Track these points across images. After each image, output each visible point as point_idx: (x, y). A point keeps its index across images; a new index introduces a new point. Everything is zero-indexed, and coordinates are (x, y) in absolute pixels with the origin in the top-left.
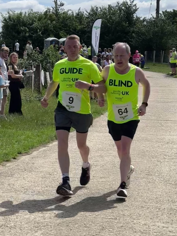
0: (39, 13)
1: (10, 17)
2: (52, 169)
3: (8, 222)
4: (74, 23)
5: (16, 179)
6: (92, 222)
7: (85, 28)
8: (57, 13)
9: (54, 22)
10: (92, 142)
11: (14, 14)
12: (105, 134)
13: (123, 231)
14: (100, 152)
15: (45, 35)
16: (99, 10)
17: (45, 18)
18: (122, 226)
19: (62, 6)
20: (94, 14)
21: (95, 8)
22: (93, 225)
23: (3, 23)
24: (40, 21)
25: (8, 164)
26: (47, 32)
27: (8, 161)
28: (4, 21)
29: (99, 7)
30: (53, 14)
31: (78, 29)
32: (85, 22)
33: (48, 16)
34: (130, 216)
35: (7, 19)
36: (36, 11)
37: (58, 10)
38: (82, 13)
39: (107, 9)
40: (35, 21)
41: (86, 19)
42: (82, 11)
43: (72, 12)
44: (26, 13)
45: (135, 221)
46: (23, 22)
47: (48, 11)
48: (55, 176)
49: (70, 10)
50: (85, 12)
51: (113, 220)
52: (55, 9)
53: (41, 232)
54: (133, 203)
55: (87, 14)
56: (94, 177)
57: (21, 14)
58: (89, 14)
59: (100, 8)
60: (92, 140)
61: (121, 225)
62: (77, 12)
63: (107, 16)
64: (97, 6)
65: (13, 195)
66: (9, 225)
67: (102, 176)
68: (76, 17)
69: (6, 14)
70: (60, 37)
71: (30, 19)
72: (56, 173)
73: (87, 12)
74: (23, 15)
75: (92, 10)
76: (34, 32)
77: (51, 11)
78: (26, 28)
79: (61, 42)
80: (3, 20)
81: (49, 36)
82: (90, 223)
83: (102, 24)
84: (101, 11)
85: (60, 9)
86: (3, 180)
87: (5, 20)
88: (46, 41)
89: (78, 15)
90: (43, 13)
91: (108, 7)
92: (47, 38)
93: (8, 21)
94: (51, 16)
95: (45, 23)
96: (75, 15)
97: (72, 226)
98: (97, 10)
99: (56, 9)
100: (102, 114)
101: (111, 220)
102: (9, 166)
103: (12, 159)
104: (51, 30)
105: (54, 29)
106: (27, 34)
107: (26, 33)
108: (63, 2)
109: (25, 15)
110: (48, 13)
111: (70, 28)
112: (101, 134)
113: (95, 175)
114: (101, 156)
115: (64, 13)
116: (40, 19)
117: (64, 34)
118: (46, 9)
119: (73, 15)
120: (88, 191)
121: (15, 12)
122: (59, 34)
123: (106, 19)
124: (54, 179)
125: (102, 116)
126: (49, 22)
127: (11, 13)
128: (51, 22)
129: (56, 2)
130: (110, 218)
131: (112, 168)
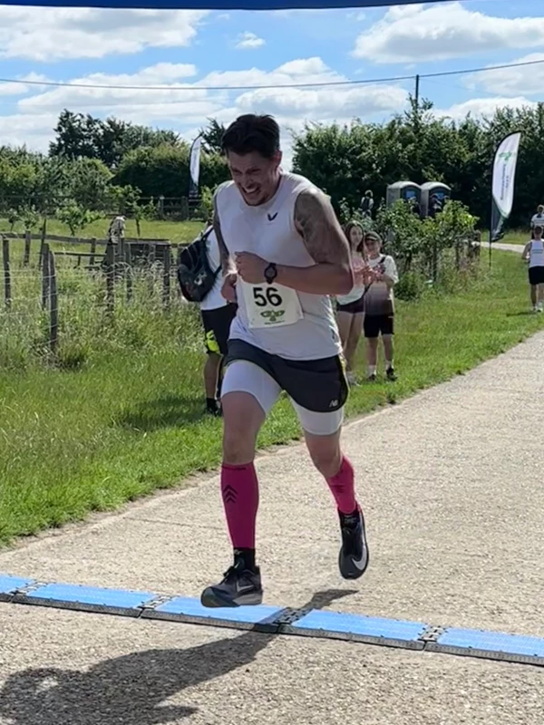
0: (374, 125)
1: (309, 137)
2: (372, 461)
3: (268, 555)
4: (457, 146)
5: (293, 479)
6: (435, 560)
7: (482, 157)
8: (417, 127)
9: (411, 147)
10: (468, 409)
11: (320, 130)
12: (500, 394)
13: (495, 579)
14: (481, 429)
15: (388, 177)
16: (515, 115)
17: (390, 138)
18: (497, 570)
19: (430, 107)
20: (503, 124)
21: (506, 111)
22: (436, 565)
23: (296, 150)
24: (377, 144)
25: (282, 450)
26: (393, 169)
27: (282, 443)
28: (298, 147)
29: (515, 110)
30: (409, 129)
31: (465, 161)
32: (481, 144)
33: (397, 133)
34: (519, 553)
35: (303, 142)
36: (368, 123)
37: (420, 118)
38: (476, 123)
39: (535, 113)
40: (367, 145)
41: (483, 138)
42: (475, 119)
43: (453, 123)
44: (346, 127)
45: (525, 562)
46: (339, 146)
47: (397, 121)
48: (376, 475)
49: (448, 117)
50: (482, 121)
51: (480, 559)
52: (412, 116)
53: (328, 573)
54: (531, 529)
55: (487, 125)
56: (457, 478)
57: (334, 129)
58: (492, 125)
59: (518, 110)
60: (468, 406)
61: (495, 568)
62: (463, 120)
63: (533, 129)
64: (510, 108)
65: (284, 508)
66: (267, 560)
67: (476, 477)
68: (461, 134)
69: (303, 131)
70: (422, 180)
71: (355, 140)
72: (378, 470)
73: (487, 122)
74: (339, 133)
75: (500, 116)
76: (365, 169)
77: (404, 121)
78: (347, 162)
79: (426, 191)
80: (294, 145)
81: (398, 179)
82: (432, 562)
83: (521, 147)
84: (520, 117)
85: (423, 115)
86: (267, 480)
87: (300, 144)
88: (390, 190)
89: (465, 127)
90: (385, 127)
91: (536, 107)
92: (392, 183)
93: (305, 145)
94: (403, 132)
95: (390, 149)
96: (458, 128)
97: (393, 565)
98: (509, 116)
99: (415, 117)
100: (502, 352)
101: (476, 558)
102: (285, 454)
103: (291, 441)
104: (402, 165)
105: (409, 163)
106: (349, 176)
107: (345, 172)
108: (430, 100)
109: (344, 132)
110: (396, 126)
111: (446, 159)
112: (492, 393)
113: (462, 475)
114: (483, 439)
115: (433, 125)
116: (378, 140)
117: (432, 173)
118: (393, 118)
119: (454, 129)
120: (440, 505)
121: (322, 127)
122: (422, 173)
123: (531, 137)
124: (373, 480)
125: (502, 355)
126: (399, 146)
127: (311, 127)
128: (404, 146)
129: (416, 101)
130: (474, 555)
131: (502, 463)
